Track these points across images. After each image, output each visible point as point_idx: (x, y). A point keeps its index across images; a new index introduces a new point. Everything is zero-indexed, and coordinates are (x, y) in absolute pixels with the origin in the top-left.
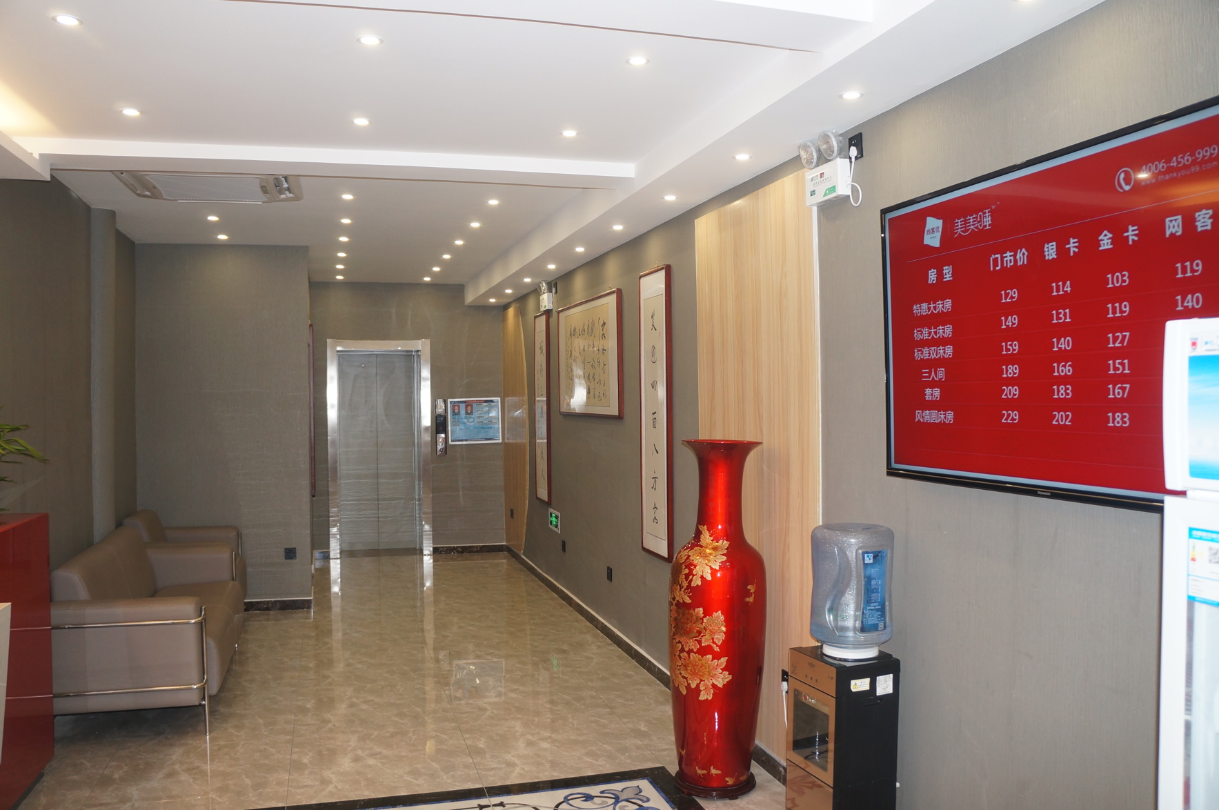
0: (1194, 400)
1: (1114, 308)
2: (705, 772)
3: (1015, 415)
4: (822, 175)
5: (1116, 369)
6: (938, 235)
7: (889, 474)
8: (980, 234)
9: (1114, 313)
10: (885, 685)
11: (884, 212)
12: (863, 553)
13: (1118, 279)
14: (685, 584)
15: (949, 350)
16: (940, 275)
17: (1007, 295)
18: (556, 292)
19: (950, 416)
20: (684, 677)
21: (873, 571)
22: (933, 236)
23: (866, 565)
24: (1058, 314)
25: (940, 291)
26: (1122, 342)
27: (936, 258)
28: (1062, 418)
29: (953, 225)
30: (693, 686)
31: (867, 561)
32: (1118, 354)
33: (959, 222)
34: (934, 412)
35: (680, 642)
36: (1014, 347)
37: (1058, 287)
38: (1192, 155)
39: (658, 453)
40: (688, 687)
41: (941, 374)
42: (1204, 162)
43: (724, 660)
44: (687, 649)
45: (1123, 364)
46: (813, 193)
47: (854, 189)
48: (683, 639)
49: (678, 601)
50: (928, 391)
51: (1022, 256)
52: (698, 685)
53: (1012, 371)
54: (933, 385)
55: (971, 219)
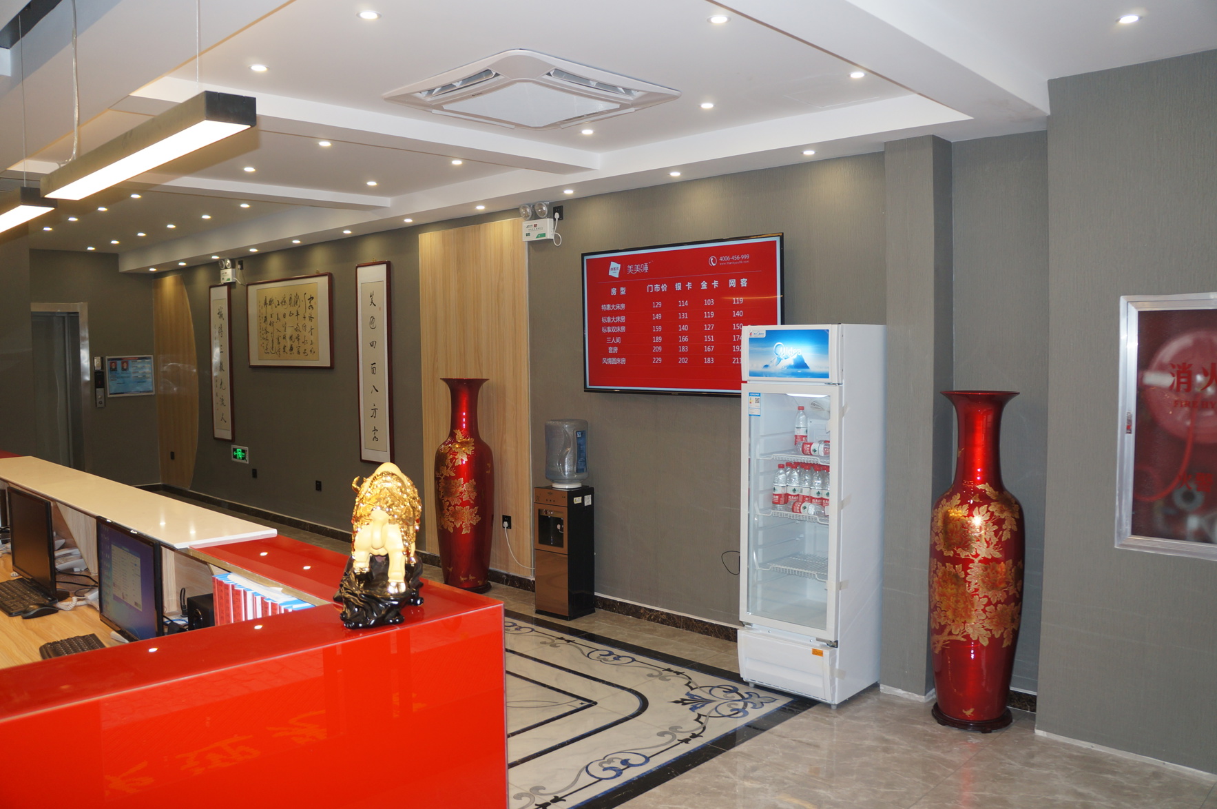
0: (750, 352)
1: (707, 314)
2: (466, 579)
3: (660, 360)
4: (535, 226)
5: (708, 339)
6: (618, 272)
7: (585, 391)
8: (642, 274)
9: (707, 316)
10: (588, 501)
11: (583, 255)
12: (577, 432)
13: (710, 302)
14: (451, 465)
15: (623, 329)
16: (618, 291)
17: (656, 304)
18: (242, 268)
19: (624, 361)
20: (451, 522)
21: (581, 441)
22: (615, 270)
23: (578, 438)
24: (682, 315)
25: (618, 299)
26: (711, 328)
27: (616, 283)
28: (683, 360)
29: (627, 268)
30: (458, 526)
31: (579, 436)
32: (709, 333)
33: (630, 267)
34: (614, 359)
35: (448, 501)
36: (660, 328)
37: (682, 303)
38: (740, 256)
39: (377, 391)
40: (455, 527)
41: (618, 340)
42: (743, 260)
43: (476, 508)
44: (453, 504)
45: (711, 338)
46: (528, 235)
47: (556, 236)
48: (450, 499)
49: (445, 476)
50: (610, 348)
51: (664, 287)
52: (461, 525)
53: (658, 339)
54: (613, 345)
55: (637, 266)
